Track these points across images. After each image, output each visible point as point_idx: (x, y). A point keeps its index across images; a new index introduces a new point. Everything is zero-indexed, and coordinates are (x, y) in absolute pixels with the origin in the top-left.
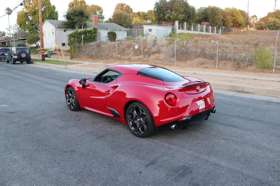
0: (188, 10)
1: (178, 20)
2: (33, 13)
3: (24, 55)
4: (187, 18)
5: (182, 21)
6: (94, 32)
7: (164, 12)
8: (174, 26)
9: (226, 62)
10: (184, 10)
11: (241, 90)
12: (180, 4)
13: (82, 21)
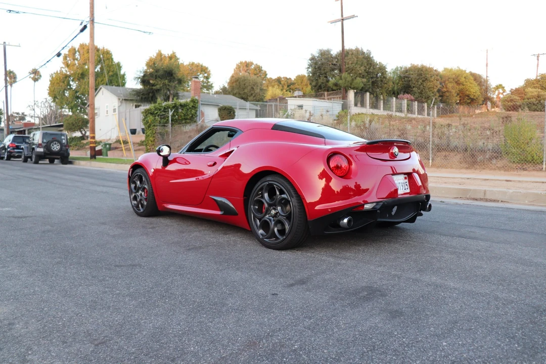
0: (372, 71)
1: (353, 89)
2: (80, 76)
3: (56, 147)
4: (371, 86)
5: (361, 90)
6: (193, 106)
7: (327, 74)
8: (347, 100)
9: (447, 153)
10: (365, 70)
11: (482, 197)
12: (357, 58)
13: (170, 89)
